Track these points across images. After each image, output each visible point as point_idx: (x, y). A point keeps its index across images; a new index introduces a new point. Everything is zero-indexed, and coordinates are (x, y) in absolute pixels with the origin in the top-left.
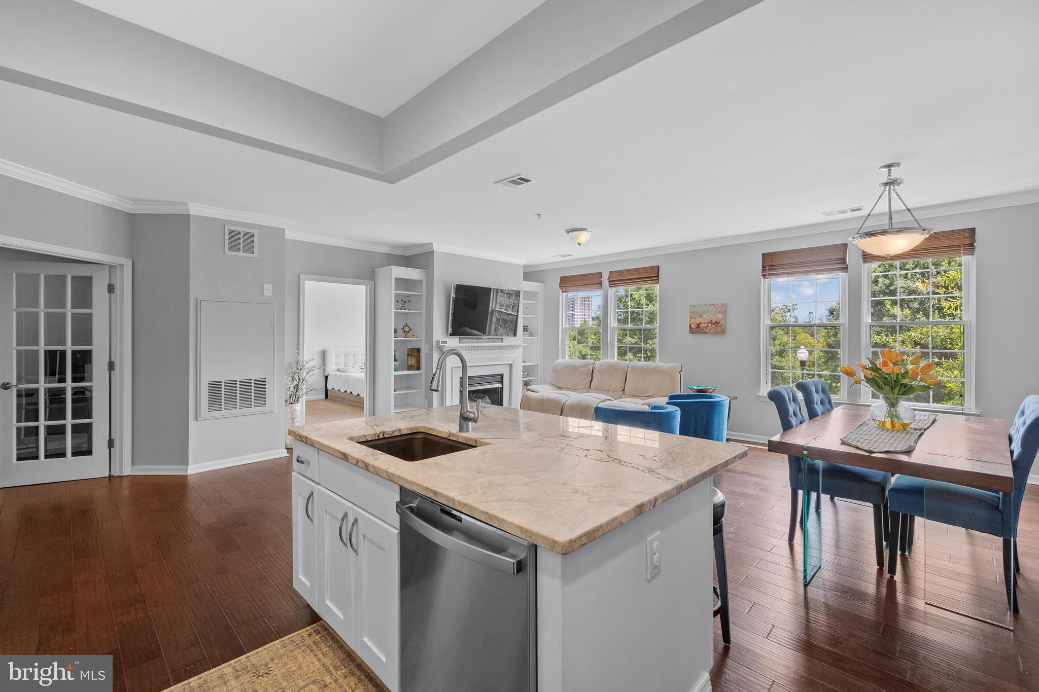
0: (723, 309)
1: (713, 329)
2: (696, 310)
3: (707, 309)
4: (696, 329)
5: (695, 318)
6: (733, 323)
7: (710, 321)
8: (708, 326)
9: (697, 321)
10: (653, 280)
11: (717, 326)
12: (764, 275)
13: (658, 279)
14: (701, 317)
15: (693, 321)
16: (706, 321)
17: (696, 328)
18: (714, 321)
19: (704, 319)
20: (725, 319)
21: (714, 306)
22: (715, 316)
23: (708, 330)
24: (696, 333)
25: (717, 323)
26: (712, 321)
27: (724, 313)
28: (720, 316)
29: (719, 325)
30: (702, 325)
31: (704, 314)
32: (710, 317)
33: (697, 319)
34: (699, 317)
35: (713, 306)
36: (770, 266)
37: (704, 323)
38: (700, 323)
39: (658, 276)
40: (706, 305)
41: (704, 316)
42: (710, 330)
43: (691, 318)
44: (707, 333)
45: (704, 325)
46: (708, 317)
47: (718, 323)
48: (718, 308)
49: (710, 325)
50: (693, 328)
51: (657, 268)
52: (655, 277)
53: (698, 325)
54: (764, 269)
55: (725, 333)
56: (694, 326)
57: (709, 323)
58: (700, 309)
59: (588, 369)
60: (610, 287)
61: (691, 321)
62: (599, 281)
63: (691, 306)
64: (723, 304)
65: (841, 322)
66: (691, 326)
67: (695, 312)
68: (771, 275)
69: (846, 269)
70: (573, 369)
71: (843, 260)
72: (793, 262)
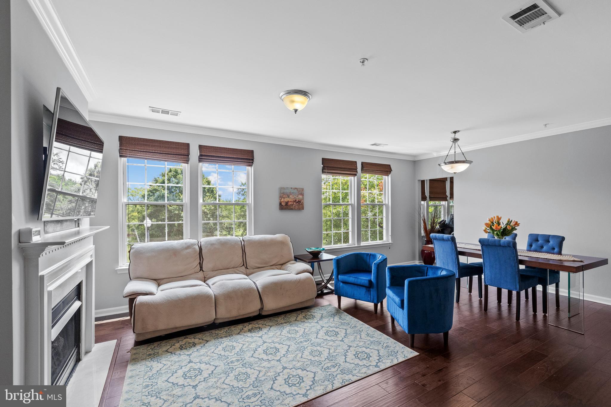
0: (301, 192)
1: (297, 206)
2: (285, 191)
3: (293, 191)
4: (284, 207)
5: (284, 198)
6: (308, 201)
7: (294, 200)
8: (293, 204)
10: (250, 162)
11: (299, 204)
12: (323, 172)
13: (252, 163)
14: (289, 197)
15: (282, 200)
16: (292, 200)
17: (285, 205)
18: (297, 200)
19: (290, 199)
20: (303, 199)
21: (297, 189)
22: (298, 196)
23: (293, 207)
24: (285, 209)
25: (299, 202)
26: (296, 200)
27: (302, 195)
28: (301, 197)
29: (300, 203)
30: (290, 203)
31: (291, 194)
32: (295, 198)
33: (286, 199)
34: (287, 197)
35: (296, 190)
36: (327, 167)
37: (291, 202)
38: (288, 201)
39: (253, 160)
40: (292, 188)
41: (291, 196)
42: (295, 206)
43: (281, 197)
44: (293, 209)
46: (293, 197)
48: (300, 191)
49: (295, 203)
50: (282, 205)
51: (252, 152)
52: (250, 159)
53: (287, 203)
54: (323, 169)
55: (303, 209)
56: (283, 204)
57: (294, 201)
58: (287, 191)
59: (195, 249)
60: (200, 161)
61: (281, 200)
62: (186, 153)
63: (281, 189)
64: (302, 189)
65: (350, 203)
66: (280, 204)
67: (284, 193)
68: (328, 172)
69: (356, 175)
70: (174, 252)
71: (356, 170)
72: (337, 166)
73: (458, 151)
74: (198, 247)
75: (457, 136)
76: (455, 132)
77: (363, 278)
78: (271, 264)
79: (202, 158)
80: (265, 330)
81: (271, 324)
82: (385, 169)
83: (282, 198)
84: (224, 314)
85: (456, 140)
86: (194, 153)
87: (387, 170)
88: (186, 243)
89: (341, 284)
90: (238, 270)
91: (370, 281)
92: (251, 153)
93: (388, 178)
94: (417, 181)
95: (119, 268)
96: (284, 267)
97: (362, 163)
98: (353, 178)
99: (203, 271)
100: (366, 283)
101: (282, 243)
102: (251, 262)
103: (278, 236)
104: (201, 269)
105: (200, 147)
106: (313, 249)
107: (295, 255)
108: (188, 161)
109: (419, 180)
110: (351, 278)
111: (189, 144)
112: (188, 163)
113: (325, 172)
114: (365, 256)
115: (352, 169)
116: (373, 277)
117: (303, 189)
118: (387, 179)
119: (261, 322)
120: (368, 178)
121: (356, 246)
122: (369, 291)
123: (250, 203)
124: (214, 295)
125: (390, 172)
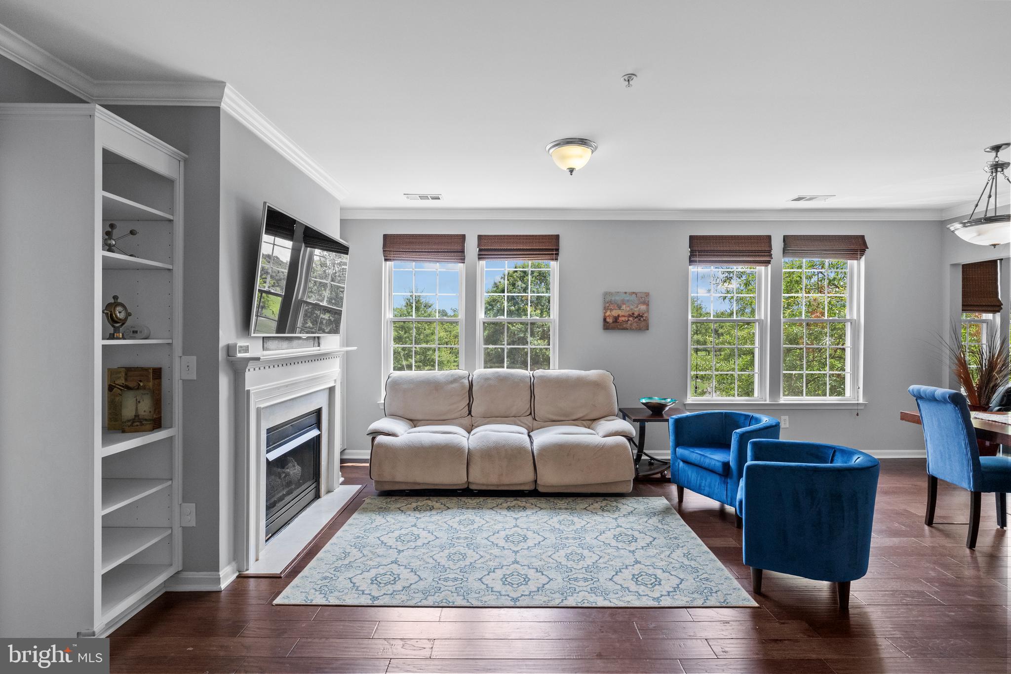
0: (645, 299)
1: (635, 324)
2: (613, 298)
3: (628, 298)
4: (612, 325)
5: (611, 310)
6: (657, 317)
7: (631, 313)
8: (628, 320)
9: (615, 313)
10: (553, 254)
11: (639, 320)
12: (692, 262)
13: (557, 254)
14: (620, 308)
15: (608, 313)
16: (627, 314)
17: (613, 322)
18: (636, 314)
19: (625, 311)
20: (648, 311)
21: (636, 295)
22: (637, 307)
23: (628, 325)
24: (613, 328)
25: (640, 316)
26: (633, 314)
27: (647, 304)
28: (643, 307)
29: (642, 319)
30: (621, 319)
31: (624, 304)
32: (632, 309)
33: (614, 311)
34: (617, 308)
35: (634, 296)
36: (702, 251)
37: (624, 316)
38: (619, 316)
39: (557, 250)
40: (626, 293)
41: (624, 307)
42: (631, 324)
43: (606, 309)
44: (627, 329)
45: (623, 319)
46: (628, 309)
47: (642, 317)
48: (641, 298)
49: (631, 319)
50: (608, 323)
51: (557, 237)
52: (552, 250)
53: (616, 319)
54: (693, 254)
55: (648, 330)
56: (610, 320)
57: (630, 316)
58: (617, 298)
59: (463, 386)
60: (479, 259)
61: (605, 313)
62: (459, 248)
63: (606, 294)
64: (646, 293)
65: (757, 318)
66: (605, 320)
67: (610, 302)
68: (703, 261)
69: (769, 262)
70: (435, 386)
71: (768, 252)
72: (722, 249)
74: (468, 381)
76: (997, 148)
77: (716, 458)
78: (574, 418)
79: (482, 254)
80: (529, 512)
81: (543, 506)
82: (850, 246)
83: (608, 309)
84: (480, 478)
85: (998, 167)
87: (854, 247)
88: (452, 375)
89: (681, 464)
90: (520, 421)
91: (726, 465)
92: (555, 239)
93: (859, 265)
94: (948, 269)
96: (595, 424)
97: (786, 238)
98: (763, 268)
99: (472, 416)
100: (719, 467)
101: (597, 385)
102: (542, 410)
103: (592, 374)
104: (470, 413)
105: (480, 238)
106: (656, 400)
107: (622, 407)
108: (464, 259)
109: (954, 267)
110: (695, 454)
111: (465, 235)
112: (464, 263)
113: (695, 261)
114: (743, 418)
115: (761, 251)
117: (647, 295)
118: (857, 267)
119: (532, 500)
120: (804, 266)
121: (768, 402)
122: (725, 483)
123: (555, 318)
124: (469, 448)
125: (864, 251)
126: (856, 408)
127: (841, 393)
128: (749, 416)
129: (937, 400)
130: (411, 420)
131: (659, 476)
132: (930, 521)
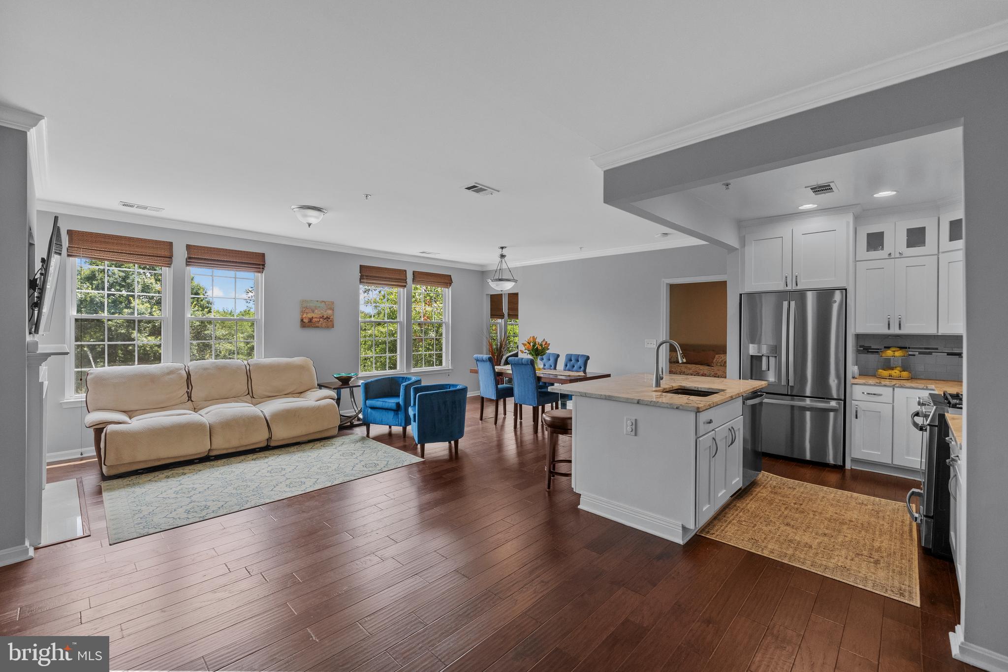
0: (331, 306)
1: (324, 324)
2: (308, 305)
3: (318, 305)
4: (307, 324)
5: (307, 313)
6: (339, 318)
7: (321, 316)
8: (320, 321)
9: (310, 315)
10: (260, 268)
11: (327, 320)
12: (361, 282)
13: (263, 269)
14: (313, 312)
15: (304, 316)
16: (318, 316)
17: (309, 322)
18: (325, 317)
19: (316, 315)
20: (333, 315)
21: (325, 303)
22: (326, 312)
23: (320, 324)
24: (309, 327)
25: (328, 318)
26: (323, 316)
27: (332, 310)
28: (330, 312)
29: (329, 320)
30: (314, 320)
31: (316, 309)
32: (322, 313)
34: (311, 312)
35: (323, 303)
36: (367, 276)
37: (316, 318)
38: (313, 317)
39: (264, 265)
40: (317, 301)
41: (316, 311)
42: (321, 324)
43: (303, 312)
44: (319, 327)
45: (316, 320)
46: (319, 313)
47: (329, 318)
48: (329, 305)
50: (304, 322)
51: (263, 255)
52: (259, 265)
53: (311, 320)
54: (362, 278)
55: (333, 327)
56: (306, 321)
57: (321, 318)
58: (311, 305)
59: (181, 377)
60: (187, 265)
61: (302, 315)
62: (167, 254)
63: (303, 301)
64: (332, 302)
65: (398, 320)
66: (302, 320)
67: (306, 308)
68: (366, 283)
69: (405, 286)
70: (152, 379)
71: (405, 280)
72: (379, 276)
73: (504, 266)
74: (185, 372)
75: (505, 252)
76: (502, 248)
77: (391, 402)
78: (286, 393)
79: (190, 261)
82: (445, 280)
83: (305, 313)
84: (221, 444)
85: (502, 256)
86: (180, 254)
87: (447, 281)
88: (167, 368)
89: (369, 410)
90: (240, 400)
91: (398, 404)
92: (261, 256)
94: (485, 297)
95: (65, 401)
96: (302, 395)
97: (414, 272)
98: (401, 289)
99: (192, 401)
100: (394, 406)
101: (302, 368)
102: (258, 389)
103: (297, 360)
104: (190, 398)
105: (189, 247)
106: (344, 375)
107: (319, 382)
108: (171, 264)
109: (487, 295)
110: (378, 403)
111: (172, 243)
112: (170, 267)
113: (364, 282)
114: (401, 379)
115: (400, 279)
116: (401, 400)
117: (333, 303)
118: (448, 292)
120: (421, 290)
121: (405, 372)
122: (397, 414)
123: (260, 318)
124: (209, 424)
125: (451, 284)
126: (448, 372)
127: (441, 364)
128: (404, 377)
129: (484, 361)
130: (124, 412)
131: (349, 424)
132: (481, 419)
